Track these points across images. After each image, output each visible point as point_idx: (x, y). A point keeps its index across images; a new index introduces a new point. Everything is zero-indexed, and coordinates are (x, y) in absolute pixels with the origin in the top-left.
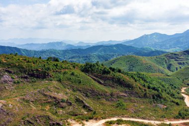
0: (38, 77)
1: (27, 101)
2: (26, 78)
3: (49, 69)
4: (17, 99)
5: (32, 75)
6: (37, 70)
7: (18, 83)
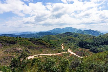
0: (12, 43)
2: (8, 44)
3: (16, 40)
4: (3, 51)
6: (12, 41)
7: (4, 46)
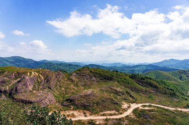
1: (103, 91)
2: (103, 79)
3: (113, 76)
5: (105, 78)
6: (108, 76)
7: (99, 81)
